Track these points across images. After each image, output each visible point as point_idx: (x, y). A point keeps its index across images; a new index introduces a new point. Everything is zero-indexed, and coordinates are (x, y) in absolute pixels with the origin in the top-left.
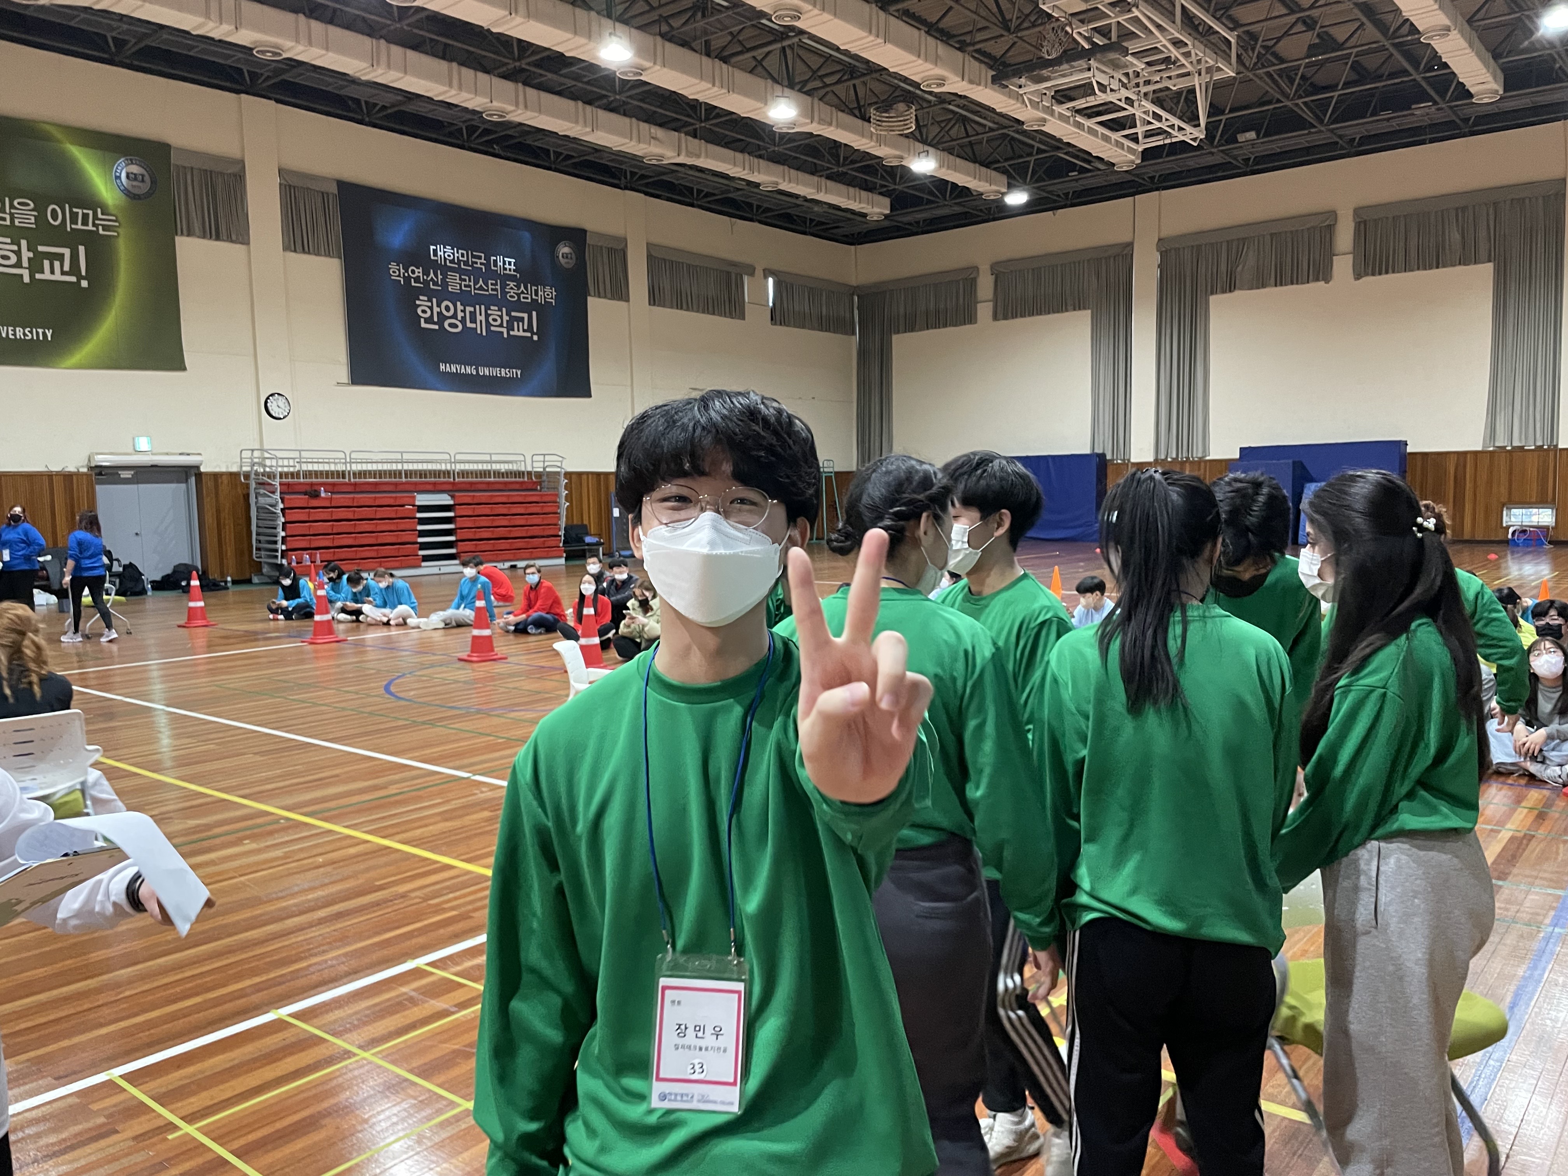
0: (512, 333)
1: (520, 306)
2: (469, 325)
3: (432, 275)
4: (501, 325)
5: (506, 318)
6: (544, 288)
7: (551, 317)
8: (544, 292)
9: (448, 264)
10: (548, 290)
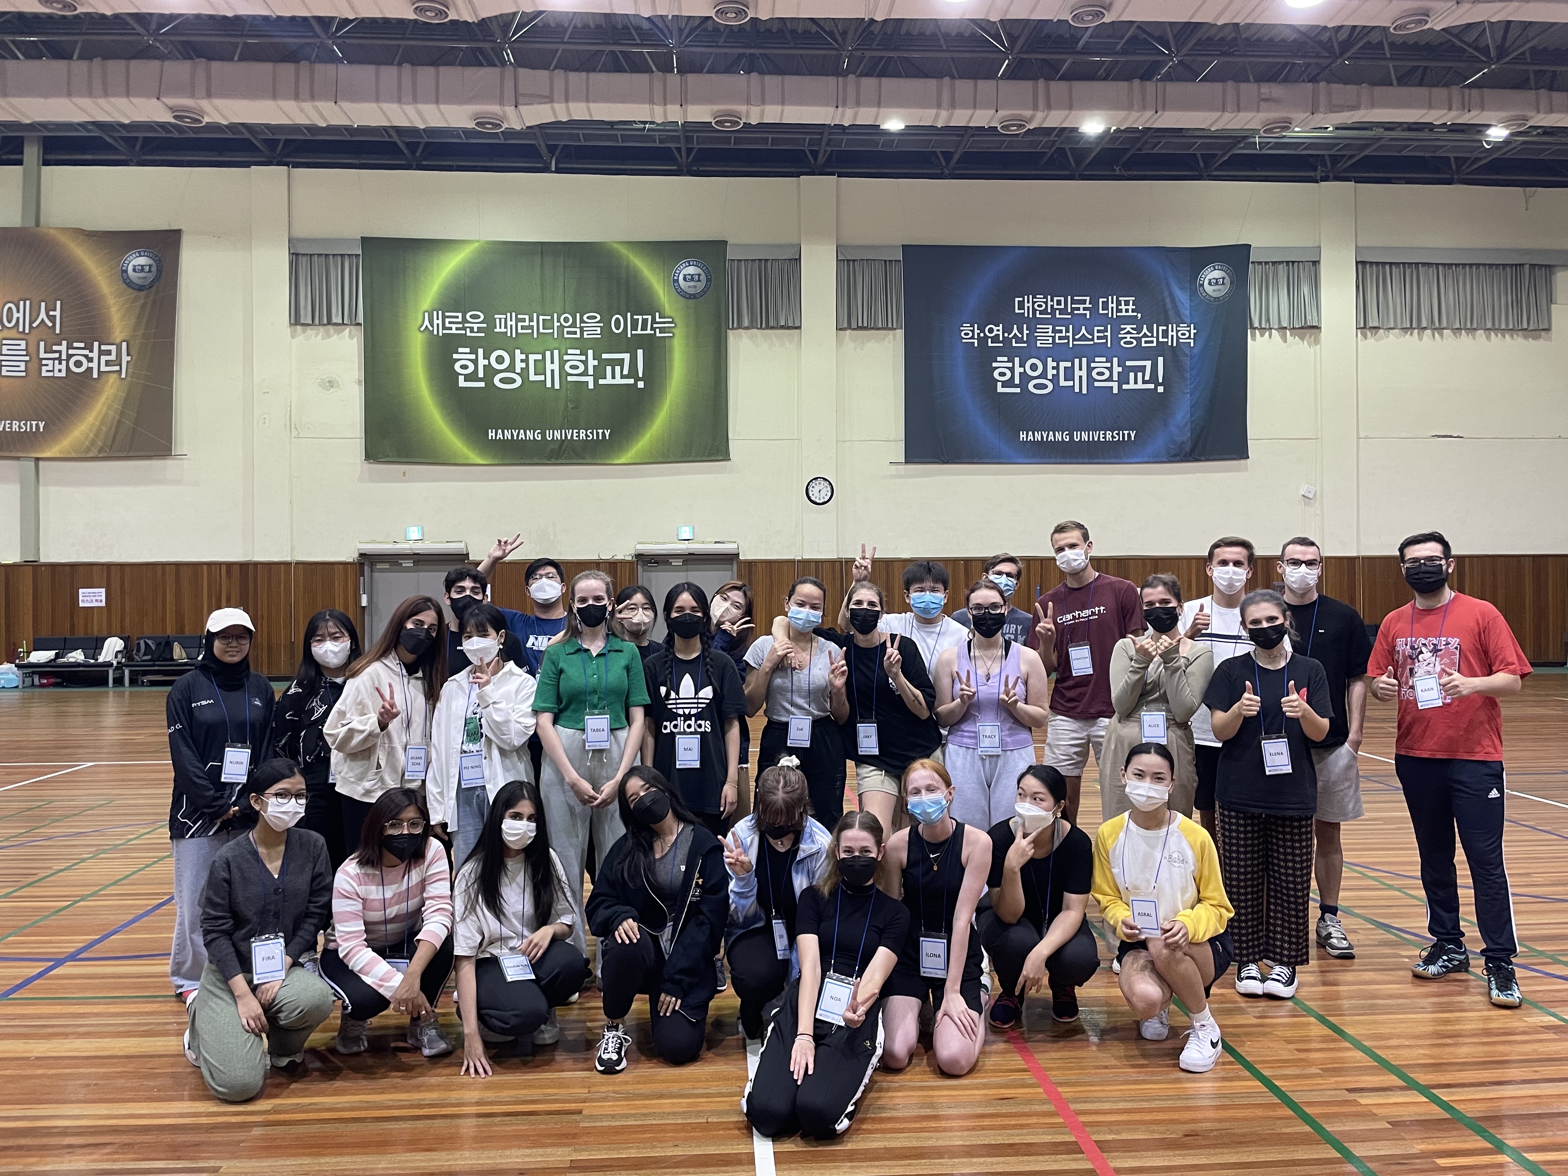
0: (1125, 387)
1: (1140, 353)
2: (1063, 383)
3: (1015, 331)
4: (1110, 379)
5: (1117, 369)
6: (1178, 326)
7: (1187, 362)
8: (1178, 331)
9: (1038, 316)
10: (1183, 328)
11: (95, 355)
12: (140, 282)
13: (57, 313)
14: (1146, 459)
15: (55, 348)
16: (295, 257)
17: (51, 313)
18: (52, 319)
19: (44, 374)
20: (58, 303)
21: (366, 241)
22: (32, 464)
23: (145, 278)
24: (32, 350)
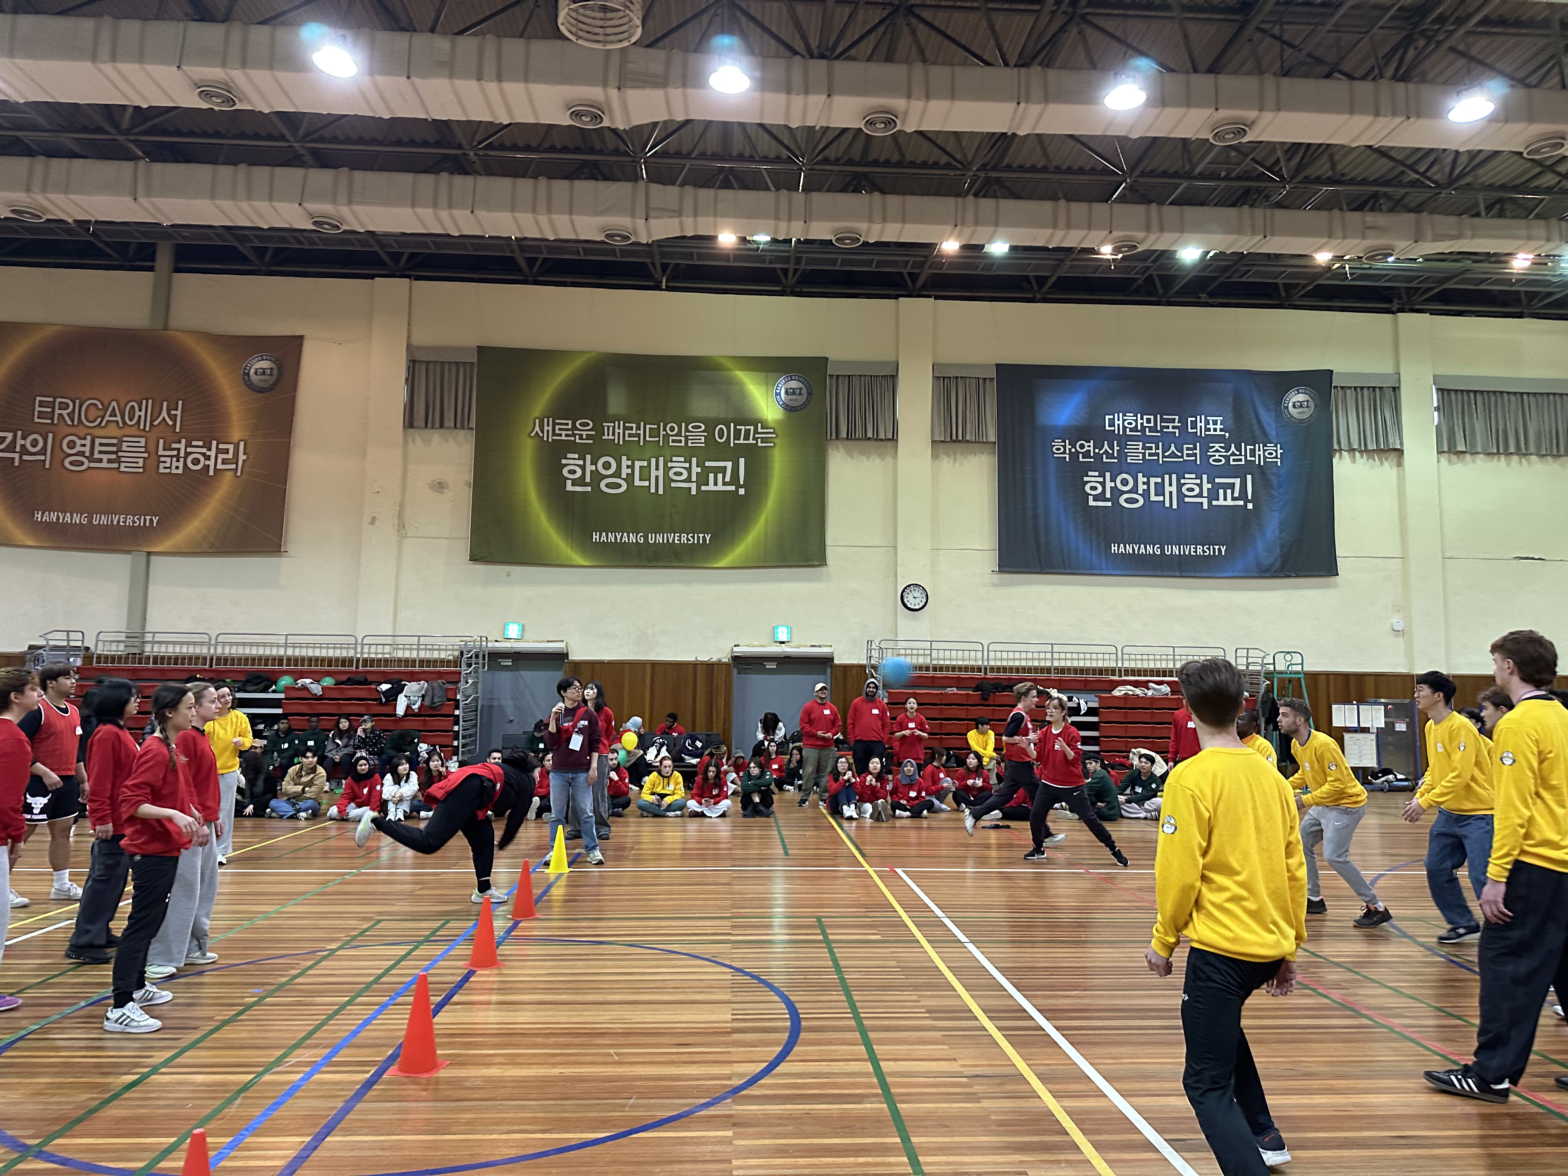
0: (1214, 503)
1: (1228, 471)
2: (1153, 498)
3: (1106, 447)
4: (1200, 495)
5: (1206, 486)
6: (1265, 445)
7: (1274, 480)
8: (1264, 451)
9: (1128, 433)
10: (1270, 447)
11: (212, 454)
12: (261, 385)
13: (179, 413)
14: (1236, 574)
15: (174, 446)
16: (413, 364)
17: (173, 412)
18: (174, 418)
19: (162, 470)
20: (180, 402)
21: (481, 349)
22: (143, 557)
23: (266, 380)
24: (152, 449)
